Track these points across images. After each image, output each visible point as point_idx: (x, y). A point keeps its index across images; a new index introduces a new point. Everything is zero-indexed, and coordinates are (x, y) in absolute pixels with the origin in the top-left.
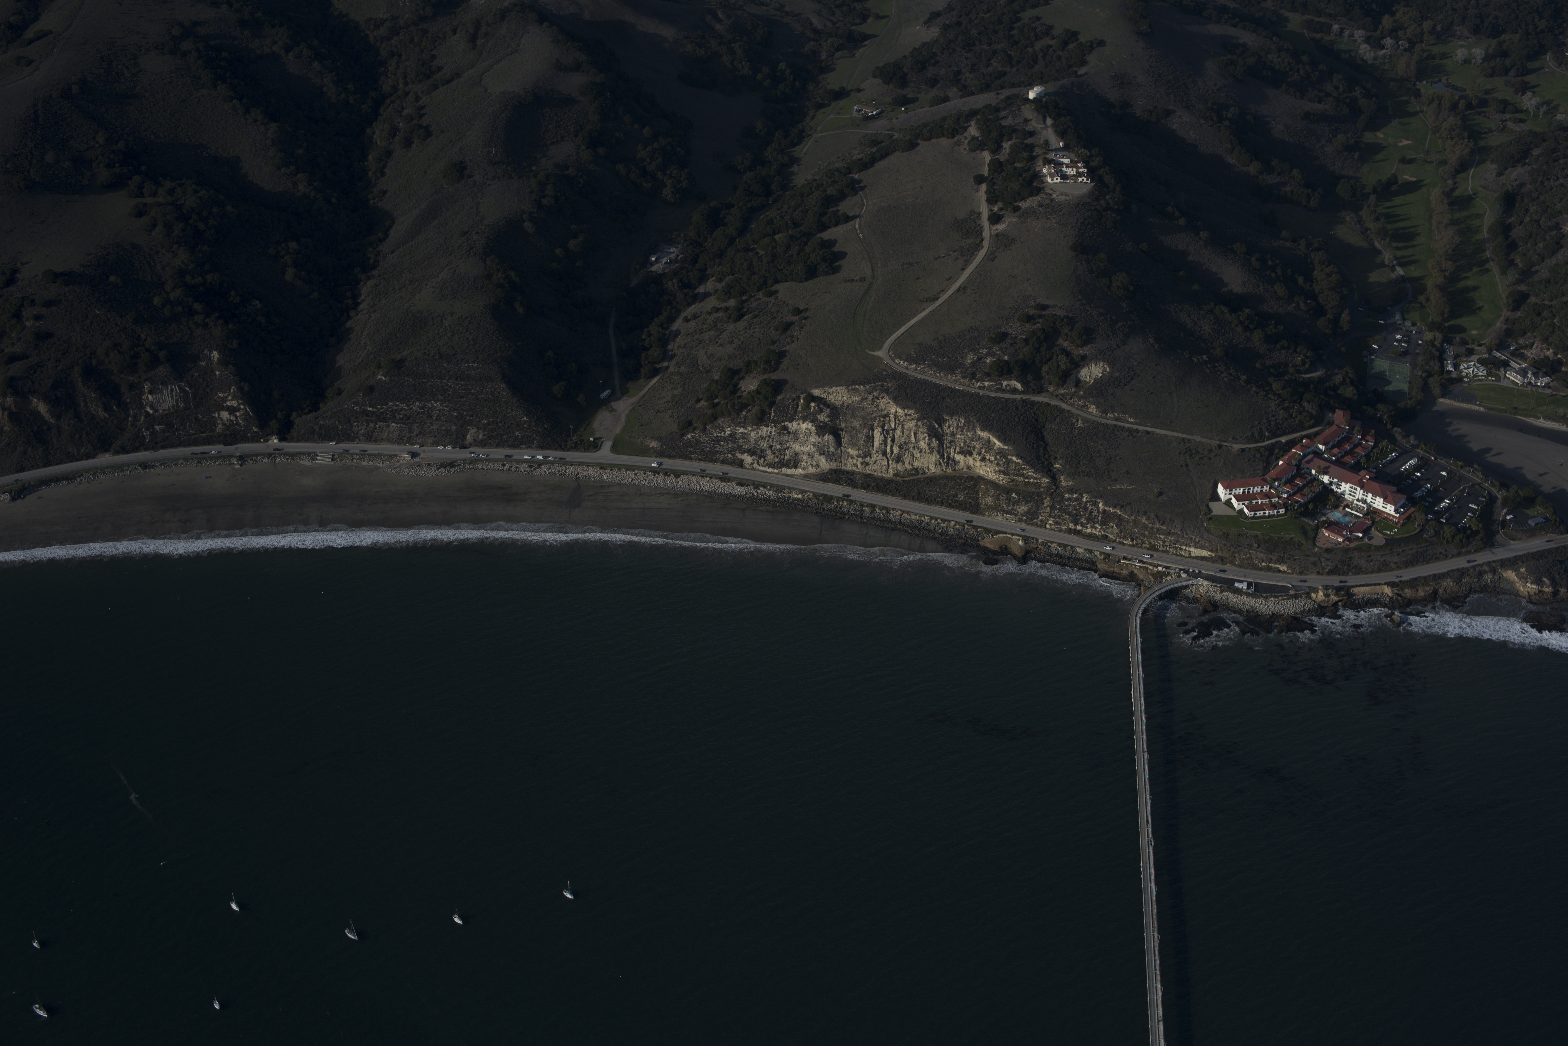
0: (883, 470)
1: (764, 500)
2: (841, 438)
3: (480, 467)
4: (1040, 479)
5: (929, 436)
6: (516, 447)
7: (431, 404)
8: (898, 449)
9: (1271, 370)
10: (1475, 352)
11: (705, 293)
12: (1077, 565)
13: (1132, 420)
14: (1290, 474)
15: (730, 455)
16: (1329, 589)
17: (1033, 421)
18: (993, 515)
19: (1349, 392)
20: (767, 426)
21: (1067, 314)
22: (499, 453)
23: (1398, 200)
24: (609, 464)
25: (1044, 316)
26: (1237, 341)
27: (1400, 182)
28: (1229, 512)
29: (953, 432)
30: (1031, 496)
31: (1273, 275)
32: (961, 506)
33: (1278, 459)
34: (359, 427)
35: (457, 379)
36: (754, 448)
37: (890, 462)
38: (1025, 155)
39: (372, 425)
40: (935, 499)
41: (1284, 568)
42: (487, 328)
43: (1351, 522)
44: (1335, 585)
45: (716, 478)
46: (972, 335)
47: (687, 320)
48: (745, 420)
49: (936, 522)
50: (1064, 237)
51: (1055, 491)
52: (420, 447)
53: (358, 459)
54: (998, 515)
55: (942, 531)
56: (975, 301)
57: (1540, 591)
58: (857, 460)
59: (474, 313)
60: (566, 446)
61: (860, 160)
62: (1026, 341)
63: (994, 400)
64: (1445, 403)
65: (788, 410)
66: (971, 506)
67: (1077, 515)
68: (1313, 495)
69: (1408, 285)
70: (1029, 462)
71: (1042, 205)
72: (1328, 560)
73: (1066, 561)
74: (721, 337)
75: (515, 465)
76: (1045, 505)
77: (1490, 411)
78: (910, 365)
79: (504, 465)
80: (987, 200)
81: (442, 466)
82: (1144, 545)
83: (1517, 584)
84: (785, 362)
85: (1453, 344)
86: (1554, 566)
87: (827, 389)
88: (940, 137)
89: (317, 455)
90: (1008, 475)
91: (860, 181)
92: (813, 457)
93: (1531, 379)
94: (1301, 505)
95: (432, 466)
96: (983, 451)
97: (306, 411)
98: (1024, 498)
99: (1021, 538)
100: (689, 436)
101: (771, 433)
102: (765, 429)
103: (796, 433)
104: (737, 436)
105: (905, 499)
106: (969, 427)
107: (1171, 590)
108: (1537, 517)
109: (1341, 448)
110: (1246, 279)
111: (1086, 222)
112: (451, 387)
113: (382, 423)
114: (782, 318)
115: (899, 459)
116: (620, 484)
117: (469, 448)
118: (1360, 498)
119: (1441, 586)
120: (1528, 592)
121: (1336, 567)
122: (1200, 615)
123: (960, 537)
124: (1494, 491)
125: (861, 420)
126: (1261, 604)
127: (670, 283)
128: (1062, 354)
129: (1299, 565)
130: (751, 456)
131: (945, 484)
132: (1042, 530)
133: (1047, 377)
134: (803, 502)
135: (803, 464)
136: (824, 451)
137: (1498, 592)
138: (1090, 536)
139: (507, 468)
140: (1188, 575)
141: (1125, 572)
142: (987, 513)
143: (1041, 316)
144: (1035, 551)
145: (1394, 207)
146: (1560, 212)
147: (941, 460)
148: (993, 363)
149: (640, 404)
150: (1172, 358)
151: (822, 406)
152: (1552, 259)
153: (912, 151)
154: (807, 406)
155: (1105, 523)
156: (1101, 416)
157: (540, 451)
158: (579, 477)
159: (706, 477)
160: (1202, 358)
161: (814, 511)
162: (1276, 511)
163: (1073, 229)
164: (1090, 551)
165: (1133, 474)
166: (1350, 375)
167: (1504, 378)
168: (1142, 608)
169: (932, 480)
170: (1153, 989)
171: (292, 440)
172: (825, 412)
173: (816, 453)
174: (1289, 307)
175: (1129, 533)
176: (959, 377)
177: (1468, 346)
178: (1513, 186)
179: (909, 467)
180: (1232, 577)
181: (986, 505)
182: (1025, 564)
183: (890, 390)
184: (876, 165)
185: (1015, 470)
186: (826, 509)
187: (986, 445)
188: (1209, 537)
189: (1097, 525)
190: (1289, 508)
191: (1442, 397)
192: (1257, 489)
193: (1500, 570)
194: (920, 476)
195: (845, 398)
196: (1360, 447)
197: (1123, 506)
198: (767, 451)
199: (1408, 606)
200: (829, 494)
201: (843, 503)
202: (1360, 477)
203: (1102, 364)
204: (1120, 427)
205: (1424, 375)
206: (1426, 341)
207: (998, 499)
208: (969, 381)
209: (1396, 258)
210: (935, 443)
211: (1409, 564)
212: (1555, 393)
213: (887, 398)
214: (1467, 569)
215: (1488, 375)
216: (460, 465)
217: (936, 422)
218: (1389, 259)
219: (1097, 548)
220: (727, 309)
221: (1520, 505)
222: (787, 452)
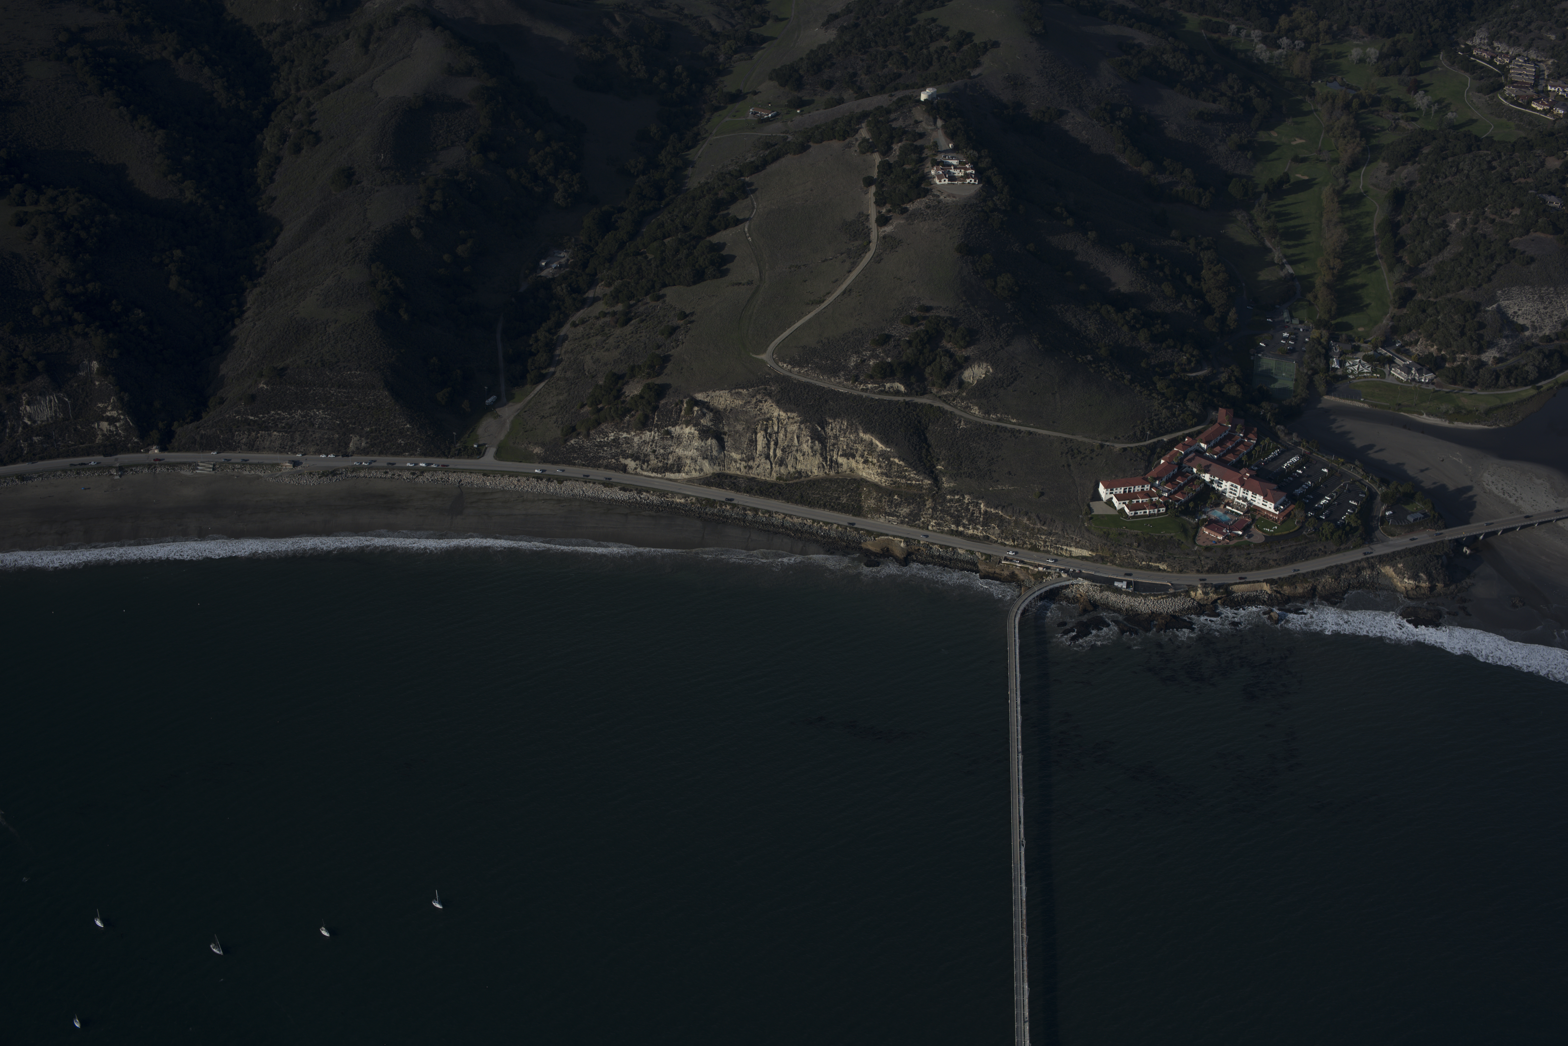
0: (766, 474)
1: (648, 505)
2: (725, 442)
3: (362, 475)
4: (922, 481)
5: (812, 439)
6: (399, 455)
7: (314, 412)
8: (781, 452)
9: (1157, 369)
10: (1361, 349)
11: (594, 297)
12: (958, 567)
13: (1014, 421)
14: (1172, 473)
15: (613, 460)
16: (1207, 587)
17: (916, 423)
18: (875, 517)
19: (1233, 390)
20: (650, 431)
21: (951, 315)
22: (382, 461)
23: (1289, 199)
24: (492, 471)
25: (928, 317)
26: (1122, 340)
27: (1292, 181)
28: (1110, 511)
29: (836, 435)
30: (913, 497)
31: (1161, 274)
32: (844, 509)
33: (1159, 458)
34: (240, 436)
35: (339, 387)
36: (637, 453)
37: (774, 466)
38: (914, 156)
39: (254, 434)
40: (818, 502)
41: (1164, 566)
42: (370, 335)
43: (1232, 520)
44: (1214, 583)
45: (599, 484)
46: (856, 337)
47: (574, 325)
48: (629, 425)
49: (819, 525)
50: (950, 238)
51: (937, 493)
52: (303, 455)
53: (239, 468)
54: (880, 517)
55: (824, 534)
56: (860, 303)
57: (1417, 587)
58: (740, 464)
59: (357, 320)
60: (449, 453)
61: (752, 162)
62: (909, 342)
63: (876, 402)
64: (1330, 400)
65: (672, 414)
66: (854, 508)
67: (959, 517)
68: (1194, 493)
69: (1297, 283)
70: (911, 464)
71: (930, 207)
73: (949, 562)
74: (607, 341)
75: (397, 473)
76: (927, 507)
77: (1374, 408)
78: (793, 368)
79: (386, 473)
80: (876, 203)
81: (324, 474)
82: (1025, 546)
83: (1395, 580)
84: (670, 366)
85: (1339, 342)
86: (1431, 562)
87: (710, 393)
88: (832, 140)
89: (198, 465)
90: (890, 477)
91: (751, 184)
92: (696, 461)
93: (1415, 375)
94: (1181, 504)
95: (314, 475)
96: (866, 453)
97: (188, 420)
98: (906, 499)
99: (903, 540)
100: (572, 442)
101: (654, 438)
102: (648, 433)
103: (679, 437)
104: (621, 441)
105: (788, 502)
106: (851, 430)
107: (1051, 590)
108: (1416, 512)
109: (1224, 446)
110: (1133, 279)
111: (973, 224)
112: (333, 394)
113: (264, 432)
114: (668, 322)
115: (782, 462)
116: (503, 491)
117: (351, 456)
118: (1241, 496)
119: (1320, 582)
120: (1406, 588)
121: (1216, 565)
122: (1080, 615)
123: (843, 540)
124: (1375, 487)
125: (744, 423)
126: (1140, 603)
127: (559, 288)
128: (945, 355)
129: (1179, 563)
130: (635, 461)
131: (828, 487)
132: (924, 532)
133: (931, 378)
134: (686, 506)
135: (687, 468)
136: (707, 455)
137: (1376, 588)
138: (973, 538)
139: (389, 475)
140: (1068, 575)
141: (1006, 573)
142: (869, 516)
143: (924, 318)
144: (916, 552)
145: (1285, 205)
146: (1447, 210)
147: (824, 463)
148: (876, 365)
149: (526, 410)
150: (1056, 358)
151: (705, 410)
152: (1439, 256)
153: (804, 153)
154: (690, 410)
155: (987, 524)
156: (984, 418)
157: (423, 459)
158: (462, 484)
159: (590, 482)
160: (1086, 358)
161: (697, 515)
162: (1156, 510)
163: (960, 230)
164: (972, 553)
165: (1015, 475)
166: (1236, 373)
167: (1389, 375)
168: (1022, 608)
169: (815, 483)
170: (1020, 990)
171: (173, 450)
172: (708, 416)
173: (699, 458)
174: (1176, 306)
175: (1010, 534)
176: (842, 380)
177: (1354, 343)
178: (1403, 184)
179: (792, 470)
180: (1112, 577)
181: (868, 507)
182: (906, 566)
183: (773, 394)
184: (767, 167)
185: (898, 472)
186: (709, 513)
187: (869, 447)
188: (1089, 537)
189: (978, 526)
190: (1169, 507)
191: (1327, 394)
192: (1138, 488)
193: (1378, 566)
194: (803, 479)
195: (728, 402)
196: (1242, 445)
197: (1004, 507)
198: (651, 456)
199: (1287, 603)
200: (712, 498)
201: (726, 507)
202: (1241, 475)
203: (985, 365)
204: (1002, 427)
205: (1310, 373)
206: (1313, 338)
207: (881, 501)
208: (852, 384)
209: (1285, 256)
210: (818, 445)
211: (1287, 561)
212: (1438, 389)
213: (770, 401)
214: (1346, 565)
215: (1373, 372)
216: (342, 473)
217: (819, 425)
218: (1279, 257)
219: (979, 549)
220: (614, 313)
221: (1399, 501)
222: (670, 457)
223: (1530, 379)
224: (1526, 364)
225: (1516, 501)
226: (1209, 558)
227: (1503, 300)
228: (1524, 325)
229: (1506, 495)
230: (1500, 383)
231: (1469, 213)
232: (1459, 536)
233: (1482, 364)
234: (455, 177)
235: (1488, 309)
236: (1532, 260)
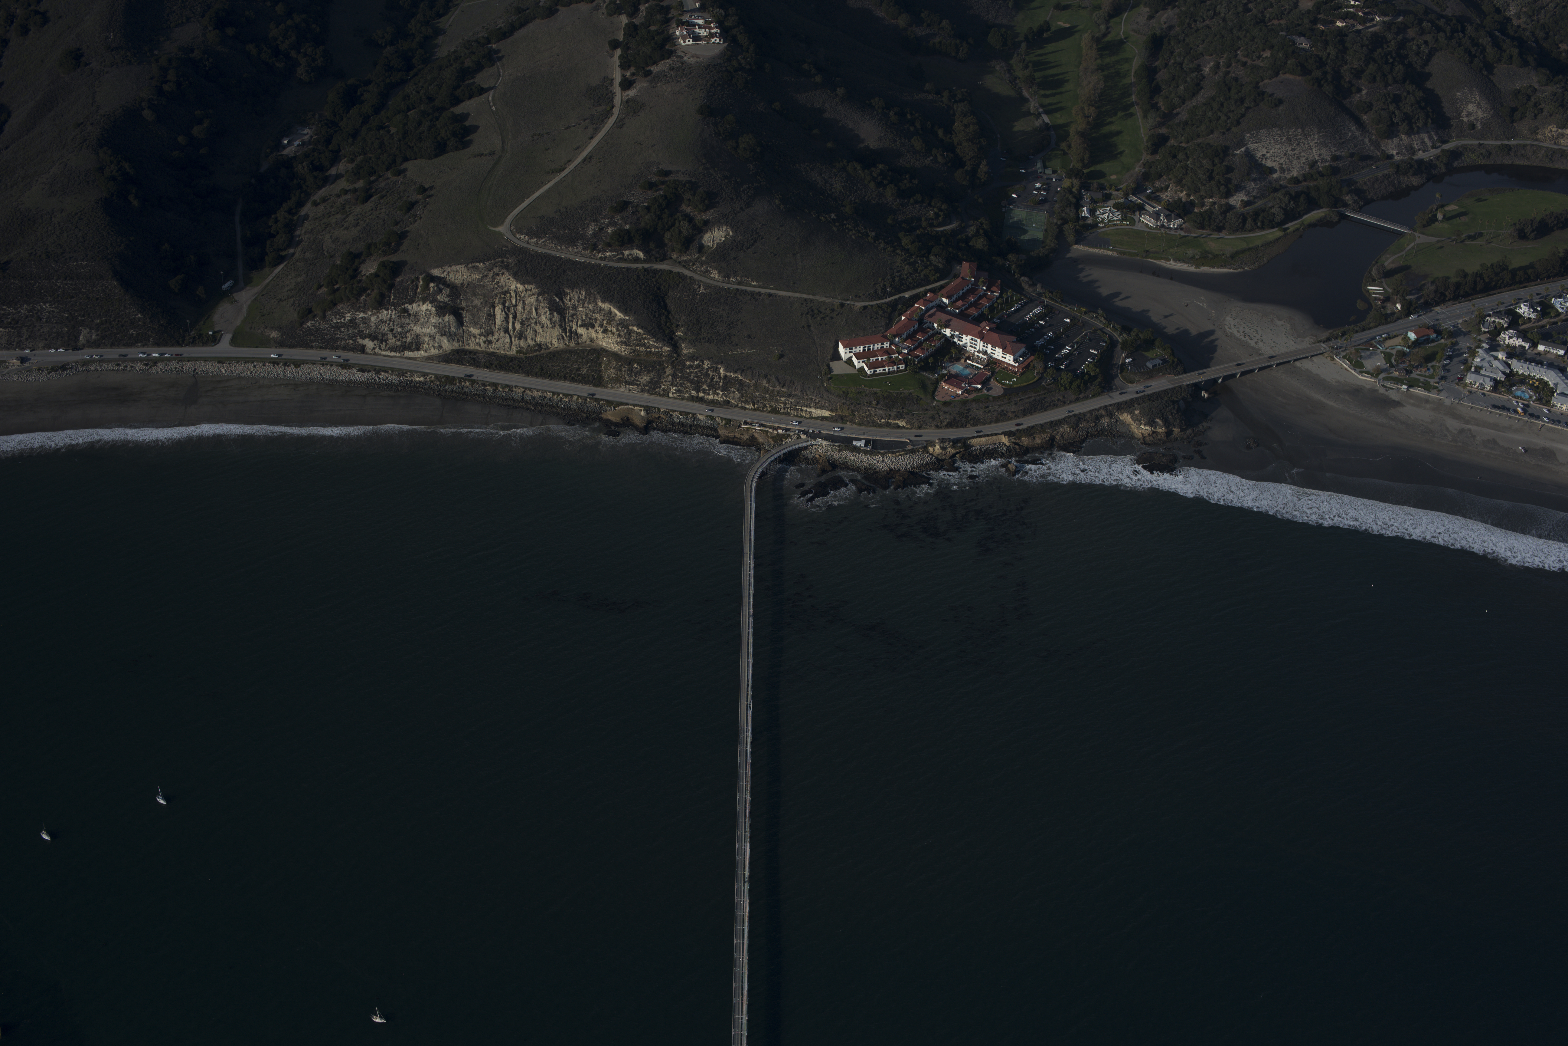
0: (506, 348)
1: (386, 385)
2: (463, 318)
3: (93, 368)
4: (661, 348)
5: (550, 310)
6: (131, 346)
7: (40, 305)
8: (519, 325)
9: (903, 225)
10: (1112, 197)
11: (336, 174)
12: (698, 433)
13: (755, 283)
14: (912, 330)
15: (351, 341)
16: (945, 442)
17: (656, 289)
18: (616, 386)
19: (980, 243)
20: (387, 309)
21: (690, 179)
22: (113, 353)
23: (1050, 47)
24: (228, 358)
25: (666, 182)
26: (869, 197)
27: (1053, 29)
28: (850, 370)
29: (575, 305)
30: (653, 365)
31: (912, 129)
32: (584, 380)
33: (900, 315)
35: (65, 279)
36: (375, 333)
37: (513, 339)
38: (659, 17)
40: (558, 374)
41: (902, 423)
42: (97, 223)
43: (972, 374)
44: (952, 438)
45: (337, 366)
46: (594, 205)
47: (315, 204)
48: (365, 305)
49: (559, 397)
50: (693, 100)
51: (677, 359)
52: (31, 351)
54: (620, 387)
55: (564, 406)
56: (600, 170)
57: (1154, 432)
58: (480, 339)
59: (84, 209)
60: (183, 342)
61: (500, 28)
62: (648, 208)
63: (615, 270)
64: (1079, 249)
65: (408, 292)
66: (594, 379)
68: (934, 349)
69: (1053, 132)
70: (650, 331)
71: (673, 69)
72: (946, 413)
73: (688, 428)
74: (347, 220)
75: (130, 364)
76: (667, 374)
77: (1122, 256)
78: (531, 239)
79: (118, 365)
80: (620, 66)
81: (54, 369)
82: (765, 409)
83: (1132, 427)
84: (406, 242)
85: (1091, 190)
86: (1167, 407)
87: (446, 268)
88: (580, 2)
90: (630, 346)
91: (498, 51)
92: (434, 338)
93: (1164, 221)
94: (921, 360)
95: (42, 371)
96: (605, 322)
98: (645, 367)
99: (643, 409)
100: (309, 324)
101: (391, 316)
102: (385, 312)
103: (416, 315)
104: (357, 321)
105: (528, 376)
106: (590, 299)
107: (790, 452)
108: (1155, 359)
109: (966, 300)
110: (883, 135)
111: (716, 84)
112: (60, 287)
114: (408, 197)
115: (521, 336)
116: (239, 378)
117: (81, 349)
118: (981, 350)
119: (1058, 432)
120: (1142, 434)
121: (955, 419)
122: (819, 476)
123: (583, 411)
124: (1116, 335)
125: (482, 297)
126: (878, 461)
127: (300, 166)
128: (684, 220)
129: (918, 420)
130: (373, 341)
131: (568, 359)
132: (665, 399)
133: (670, 244)
134: (426, 385)
135: (425, 346)
136: (445, 332)
137: (1114, 435)
138: (713, 403)
139: (121, 368)
140: (807, 436)
141: (746, 437)
142: (610, 386)
143: (663, 183)
144: (657, 421)
145: (1045, 54)
146: (1202, 54)
147: (564, 334)
148: (614, 232)
149: (263, 293)
150: (798, 218)
151: (441, 286)
152: (1193, 101)
153: (551, 18)
154: (426, 287)
155: (726, 388)
156: (723, 282)
157: (156, 349)
158: (197, 373)
159: (327, 365)
160: (830, 217)
161: (437, 393)
162: (895, 367)
163: (702, 91)
164: (712, 418)
165: (754, 338)
166: (985, 226)
167: (1138, 222)
168: (759, 472)
169: (555, 355)
170: (741, 851)
172: (444, 292)
173: (437, 335)
174: (926, 161)
175: (750, 398)
176: (580, 249)
177: (1105, 192)
178: (1162, 29)
179: (532, 343)
180: (851, 436)
181: (609, 377)
182: (646, 434)
183: (510, 266)
184: (515, 33)
185: (637, 340)
186: (449, 390)
187: (608, 316)
188: (829, 397)
189: (718, 391)
190: (908, 363)
191: (1076, 243)
192: (878, 346)
193: (1116, 413)
194: (543, 351)
195: (465, 277)
196: (984, 299)
197: (743, 370)
198: (389, 335)
199: (1025, 455)
200: (451, 375)
201: (466, 383)
202: (980, 329)
203: (724, 228)
204: (742, 291)
205: (1059, 223)
206: (1064, 188)
207: (620, 371)
208: (590, 253)
209: (1042, 106)
210: (556, 317)
211: (1026, 412)
212: (1186, 234)
213: (507, 274)
214: (1084, 414)
215: (1123, 219)
216: (72, 368)
217: (557, 296)
218: (1035, 107)
219: (720, 414)
220: (355, 190)
221: (1138, 349)
222: (408, 335)
223: (1276, 221)
224: (1273, 207)
225: (1256, 343)
226: (947, 413)
227: (1252, 143)
228: (1273, 167)
229: (1247, 338)
230: (1247, 226)
231: (1223, 57)
232: (1197, 381)
233: (1230, 208)
234: (190, 55)
235: (1236, 152)
236: (1280, 102)
